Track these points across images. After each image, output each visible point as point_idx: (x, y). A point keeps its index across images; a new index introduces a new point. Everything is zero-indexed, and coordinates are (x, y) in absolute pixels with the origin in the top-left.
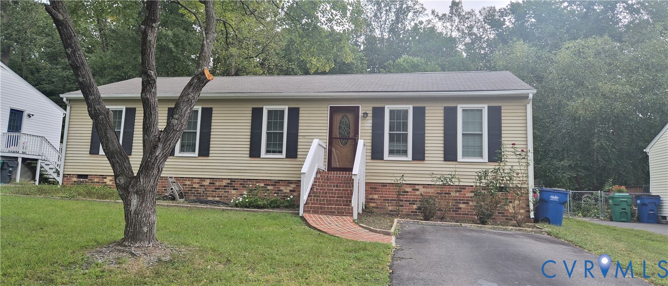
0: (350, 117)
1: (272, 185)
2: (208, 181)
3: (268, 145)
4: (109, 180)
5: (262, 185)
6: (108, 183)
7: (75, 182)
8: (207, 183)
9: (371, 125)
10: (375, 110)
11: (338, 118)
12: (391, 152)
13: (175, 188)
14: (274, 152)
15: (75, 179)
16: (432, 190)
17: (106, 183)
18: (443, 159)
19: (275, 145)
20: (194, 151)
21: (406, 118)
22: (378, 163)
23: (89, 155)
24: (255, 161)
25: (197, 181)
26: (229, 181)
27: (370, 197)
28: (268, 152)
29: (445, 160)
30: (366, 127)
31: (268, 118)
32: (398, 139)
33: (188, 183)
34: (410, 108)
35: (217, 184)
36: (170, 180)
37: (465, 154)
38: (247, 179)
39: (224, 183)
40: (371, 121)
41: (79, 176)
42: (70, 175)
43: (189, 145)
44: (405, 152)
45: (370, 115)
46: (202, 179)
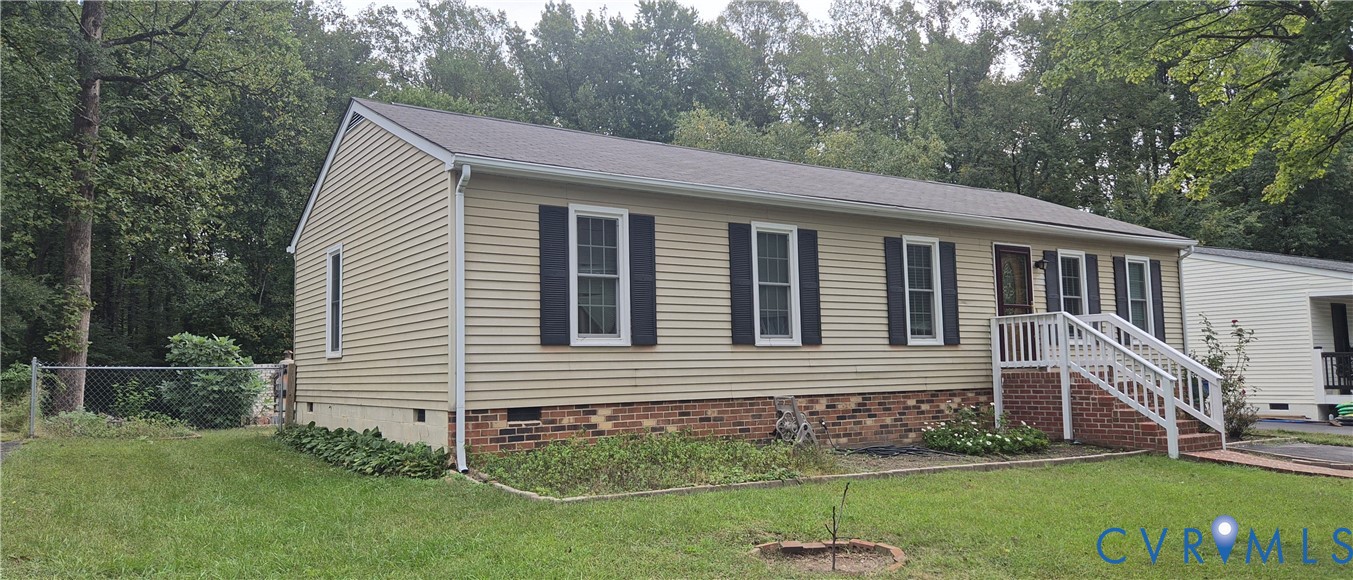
1: (928, 401)
3: (916, 319)
4: (603, 418)
5: (913, 402)
6: (600, 428)
7: (503, 432)
10: (1046, 255)
14: (923, 333)
15: (503, 424)
17: (595, 426)
19: (921, 318)
21: (1078, 272)
23: (538, 349)
24: (897, 353)
26: (859, 399)
28: (917, 332)
30: (1039, 285)
31: (910, 262)
32: (1070, 307)
34: (1082, 256)
38: (889, 393)
39: (852, 404)
40: (1043, 276)
41: (513, 414)
42: (486, 411)
46: (813, 398)
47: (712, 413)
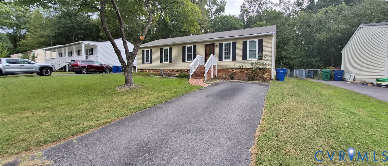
0: (212, 47)
2: (172, 70)
3: (188, 58)
5: (186, 71)
8: (171, 71)
9: (218, 49)
10: (220, 44)
11: (208, 48)
12: (225, 58)
13: (163, 72)
14: (190, 60)
15: (140, 71)
16: (238, 70)
18: (242, 60)
19: (190, 58)
20: (168, 61)
21: (230, 46)
22: (221, 62)
23: (142, 64)
24: (184, 63)
25: (169, 70)
26: (177, 70)
27: (218, 73)
28: (188, 60)
29: (243, 60)
30: (217, 50)
31: (187, 50)
32: (227, 53)
33: (167, 71)
34: (231, 42)
35: (174, 71)
36: (161, 70)
37: (250, 58)
38: (182, 69)
39: (176, 70)
40: (218, 48)
41: (141, 70)
42: (139, 69)
43: (166, 60)
44: (230, 58)
45: (218, 46)
46: (170, 70)
47: (158, 71)
